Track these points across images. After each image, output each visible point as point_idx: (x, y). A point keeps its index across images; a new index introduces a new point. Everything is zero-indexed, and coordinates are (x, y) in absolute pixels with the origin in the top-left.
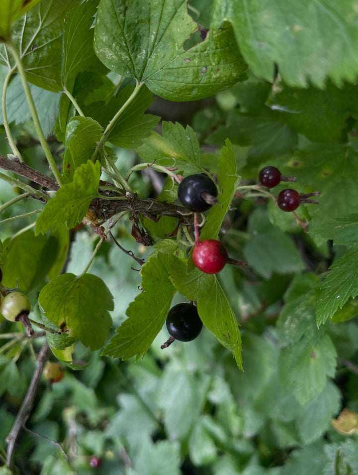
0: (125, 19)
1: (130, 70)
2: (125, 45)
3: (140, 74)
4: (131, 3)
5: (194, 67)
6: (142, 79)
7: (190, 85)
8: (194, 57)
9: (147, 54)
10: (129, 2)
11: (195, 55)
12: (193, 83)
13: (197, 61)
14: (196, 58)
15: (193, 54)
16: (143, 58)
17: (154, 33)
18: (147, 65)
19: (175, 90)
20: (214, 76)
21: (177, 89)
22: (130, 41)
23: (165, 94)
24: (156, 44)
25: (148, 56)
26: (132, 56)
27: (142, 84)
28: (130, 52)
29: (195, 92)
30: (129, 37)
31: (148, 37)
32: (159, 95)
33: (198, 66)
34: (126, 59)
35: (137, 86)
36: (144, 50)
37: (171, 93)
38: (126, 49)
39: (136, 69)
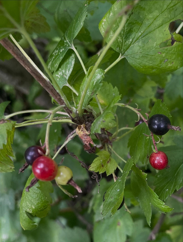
0: (129, 19)
1: (120, 48)
2: (123, 33)
3: (124, 51)
4: (135, 11)
5: (162, 57)
6: (124, 55)
7: (155, 66)
8: (164, 53)
9: (132, 42)
10: (135, 10)
11: (165, 51)
12: (157, 66)
13: (164, 55)
14: (165, 53)
15: (164, 51)
16: (129, 43)
17: (142, 32)
18: (130, 48)
19: (145, 66)
20: (169, 65)
21: (147, 66)
22: (127, 32)
23: (138, 67)
24: (140, 38)
25: (133, 43)
26: (124, 40)
27: (123, 57)
28: (123, 38)
29: (154, 71)
30: (127, 29)
31: (137, 33)
32: (133, 67)
33: (164, 58)
34: (120, 41)
35: (119, 58)
36: (131, 39)
37: (142, 68)
38: (122, 35)
39: (123, 48)
